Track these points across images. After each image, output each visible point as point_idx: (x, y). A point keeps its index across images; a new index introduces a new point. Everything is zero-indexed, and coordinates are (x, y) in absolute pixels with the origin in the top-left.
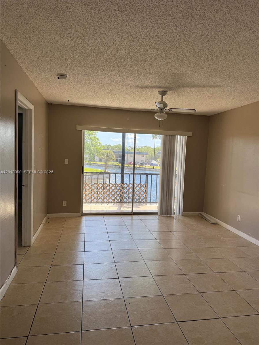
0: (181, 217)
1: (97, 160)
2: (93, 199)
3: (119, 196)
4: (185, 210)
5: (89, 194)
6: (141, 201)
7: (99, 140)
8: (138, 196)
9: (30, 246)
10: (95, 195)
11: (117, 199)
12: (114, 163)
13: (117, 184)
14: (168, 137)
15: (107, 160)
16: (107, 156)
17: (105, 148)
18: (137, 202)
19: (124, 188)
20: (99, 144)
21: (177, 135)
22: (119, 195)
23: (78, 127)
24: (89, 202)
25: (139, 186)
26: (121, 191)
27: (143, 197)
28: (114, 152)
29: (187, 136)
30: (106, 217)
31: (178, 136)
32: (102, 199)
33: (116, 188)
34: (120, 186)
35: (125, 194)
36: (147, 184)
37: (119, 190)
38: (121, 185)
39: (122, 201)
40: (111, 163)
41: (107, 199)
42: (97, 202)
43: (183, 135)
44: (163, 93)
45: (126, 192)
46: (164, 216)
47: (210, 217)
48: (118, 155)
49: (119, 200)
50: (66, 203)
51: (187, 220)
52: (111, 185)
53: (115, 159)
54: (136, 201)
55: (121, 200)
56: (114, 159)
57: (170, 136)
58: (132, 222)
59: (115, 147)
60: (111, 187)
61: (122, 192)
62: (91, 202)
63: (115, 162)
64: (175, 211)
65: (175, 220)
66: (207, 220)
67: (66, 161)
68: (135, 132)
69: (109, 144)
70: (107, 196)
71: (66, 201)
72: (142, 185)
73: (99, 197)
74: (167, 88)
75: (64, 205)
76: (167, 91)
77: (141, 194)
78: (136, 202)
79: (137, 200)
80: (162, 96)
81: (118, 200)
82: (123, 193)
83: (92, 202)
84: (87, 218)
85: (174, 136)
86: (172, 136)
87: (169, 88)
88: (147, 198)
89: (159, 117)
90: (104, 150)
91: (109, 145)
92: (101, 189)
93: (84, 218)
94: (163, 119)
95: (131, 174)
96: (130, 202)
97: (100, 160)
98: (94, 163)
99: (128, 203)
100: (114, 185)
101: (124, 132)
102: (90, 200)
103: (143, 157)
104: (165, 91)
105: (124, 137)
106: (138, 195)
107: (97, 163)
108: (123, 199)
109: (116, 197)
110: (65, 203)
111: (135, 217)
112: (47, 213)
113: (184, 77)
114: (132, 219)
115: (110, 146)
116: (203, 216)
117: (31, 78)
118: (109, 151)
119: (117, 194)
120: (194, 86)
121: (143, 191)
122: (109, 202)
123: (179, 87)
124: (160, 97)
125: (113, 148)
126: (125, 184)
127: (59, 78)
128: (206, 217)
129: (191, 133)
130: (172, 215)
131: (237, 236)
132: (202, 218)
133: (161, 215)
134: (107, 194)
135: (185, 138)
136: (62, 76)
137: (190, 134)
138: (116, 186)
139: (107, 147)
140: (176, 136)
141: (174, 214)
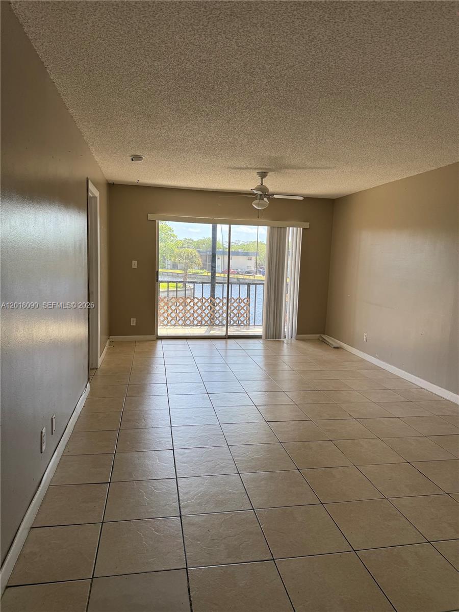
0: (294, 341)
1: (169, 267)
2: (171, 321)
3: (208, 316)
4: (299, 331)
5: (163, 313)
6: (241, 323)
7: (173, 231)
8: (236, 316)
9: (97, 369)
10: (173, 315)
11: (205, 320)
12: (199, 271)
13: (205, 299)
14: (277, 229)
15: (188, 266)
16: (187, 258)
17: (183, 244)
18: (235, 324)
19: (216, 305)
20: (172, 238)
21: (289, 227)
22: (208, 314)
23: (150, 217)
24: (164, 325)
25: (238, 301)
26: (211, 308)
27: (244, 317)
28: (199, 251)
29: (303, 229)
30: (190, 342)
31: (291, 228)
32: (182, 320)
33: (203, 304)
34: (209, 300)
35: (216, 313)
36: (249, 298)
37: (208, 307)
38: (211, 300)
39: (212, 324)
40: (194, 271)
41: (190, 320)
42: (175, 325)
43: (297, 227)
44: (263, 175)
45: (219, 310)
46: (271, 341)
47: (332, 340)
48: (206, 258)
49: (209, 322)
50: (135, 322)
51: (301, 344)
52: (196, 301)
53: (201, 264)
54: (233, 323)
55: (211, 322)
56: (199, 264)
57: (278, 227)
58: (226, 346)
59: (202, 242)
60: (197, 303)
61: (212, 310)
62: (167, 325)
63: (201, 269)
64: (287, 335)
65: (285, 345)
66: (328, 344)
67: (135, 264)
68: (230, 223)
69: (189, 238)
70: (190, 316)
71: (135, 319)
72: (241, 300)
73: (179, 317)
74: (266, 169)
75: (132, 325)
76: (267, 173)
77: (241, 314)
78: (232, 325)
79: (235, 322)
80: (262, 179)
81: (206, 322)
82: (213, 312)
83: (169, 324)
84: (164, 342)
85: (284, 228)
86: (280, 228)
87: (271, 170)
88: (249, 320)
89: (258, 205)
90: (181, 247)
91: (190, 240)
92: (181, 306)
93: (159, 342)
94: (264, 208)
95: (225, 283)
96: (224, 325)
97: (175, 266)
98: (165, 271)
99: (221, 327)
100: (200, 300)
101: (214, 223)
102: (165, 322)
103: (251, 260)
104: (265, 172)
105: (214, 230)
106: (236, 314)
107: (170, 271)
108: (214, 306)
109: (204, 318)
110: (133, 322)
111: (230, 341)
112: (110, 336)
113: (284, 160)
114: (226, 343)
115: (193, 240)
116: (325, 339)
117: (97, 158)
118: (190, 250)
119: (205, 313)
120: (299, 168)
121: (243, 308)
122: (193, 325)
123: (281, 168)
124: (260, 178)
125: (198, 245)
126: (217, 298)
127: (132, 160)
128: (328, 340)
129: (309, 223)
130: (282, 339)
131: (363, 360)
132: (324, 341)
133: (267, 338)
134: (190, 313)
135: (300, 230)
136: (136, 158)
137: (307, 225)
138: (204, 301)
139: (188, 243)
140: (287, 228)
141: (285, 338)
